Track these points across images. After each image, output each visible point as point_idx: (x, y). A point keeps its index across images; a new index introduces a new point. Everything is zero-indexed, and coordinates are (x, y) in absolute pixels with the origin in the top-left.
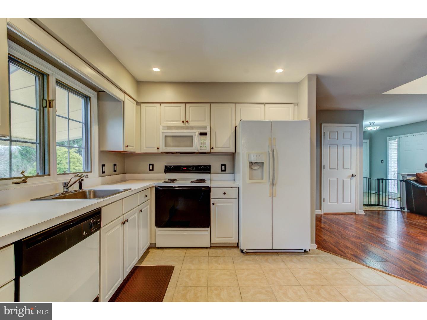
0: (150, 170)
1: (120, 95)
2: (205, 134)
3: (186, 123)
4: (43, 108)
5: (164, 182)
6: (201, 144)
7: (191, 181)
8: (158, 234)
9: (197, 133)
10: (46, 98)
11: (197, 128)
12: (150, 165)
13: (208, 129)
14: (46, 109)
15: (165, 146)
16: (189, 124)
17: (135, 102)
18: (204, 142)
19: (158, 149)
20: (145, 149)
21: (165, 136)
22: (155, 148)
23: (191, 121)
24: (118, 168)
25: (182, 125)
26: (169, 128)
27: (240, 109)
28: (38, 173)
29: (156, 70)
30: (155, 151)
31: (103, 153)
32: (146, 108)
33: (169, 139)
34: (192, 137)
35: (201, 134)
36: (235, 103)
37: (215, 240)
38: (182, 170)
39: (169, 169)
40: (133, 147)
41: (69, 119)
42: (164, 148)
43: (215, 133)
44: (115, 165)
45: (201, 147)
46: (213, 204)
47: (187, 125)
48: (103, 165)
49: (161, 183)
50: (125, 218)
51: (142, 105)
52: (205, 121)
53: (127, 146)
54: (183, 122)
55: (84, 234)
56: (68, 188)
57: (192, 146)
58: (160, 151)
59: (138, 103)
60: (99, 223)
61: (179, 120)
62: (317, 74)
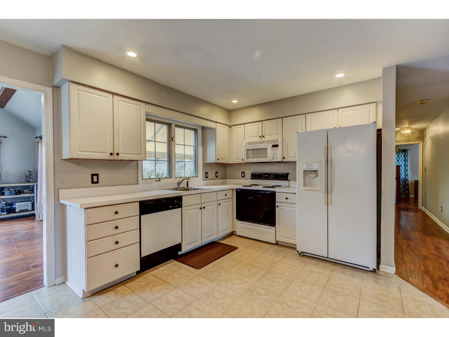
0: (242, 177)
1: (212, 125)
2: (277, 146)
3: (263, 138)
4: (170, 141)
5: (244, 186)
6: (274, 154)
7: (263, 186)
8: (238, 225)
9: (271, 145)
10: (171, 137)
11: (271, 141)
12: (242, 172)
13: (280, 141)
14: (171, 142)
15: (247, 158)
16: (265, 138)
17: (228, 126)
18: (276, 153)
19: (243, 160)
20: (235, 160)
21: (247, 150)
22: (241, 159)
23: (267, 135)
24: (219, 175)
25: (260, 140)
26: (250, 143)
27: (311, 118)
28: (166, 177)
29: (235, 101)
30: (241, 161)
31: (206, 165)
32: (236, 129)
33: (250, 152)
34: (266, 149)
35: (274, 146)
36: (305, 114)
37: (280, 239)
38: (263, 177)
39: (255, 176)
40: (225, 159)
41: (184, 145)
42: (246, 159)
43: (287, 144)
44: (216, 172)
45: (273, 157)
46: (277, 207)
47: (264, 139)
48: (206, 173)
49: (241, 187)
50: (203, 205)
51: (233, 127)
52: (278, 134)
53: (218, 159)
54: (260, 137)
55: (171, 207)
56: (179, 185)
57: (266, 157)
58: (244, 162)
59: (230, 127)
60: (180, 204)
61: (257, 136)
62: (397, 64)
